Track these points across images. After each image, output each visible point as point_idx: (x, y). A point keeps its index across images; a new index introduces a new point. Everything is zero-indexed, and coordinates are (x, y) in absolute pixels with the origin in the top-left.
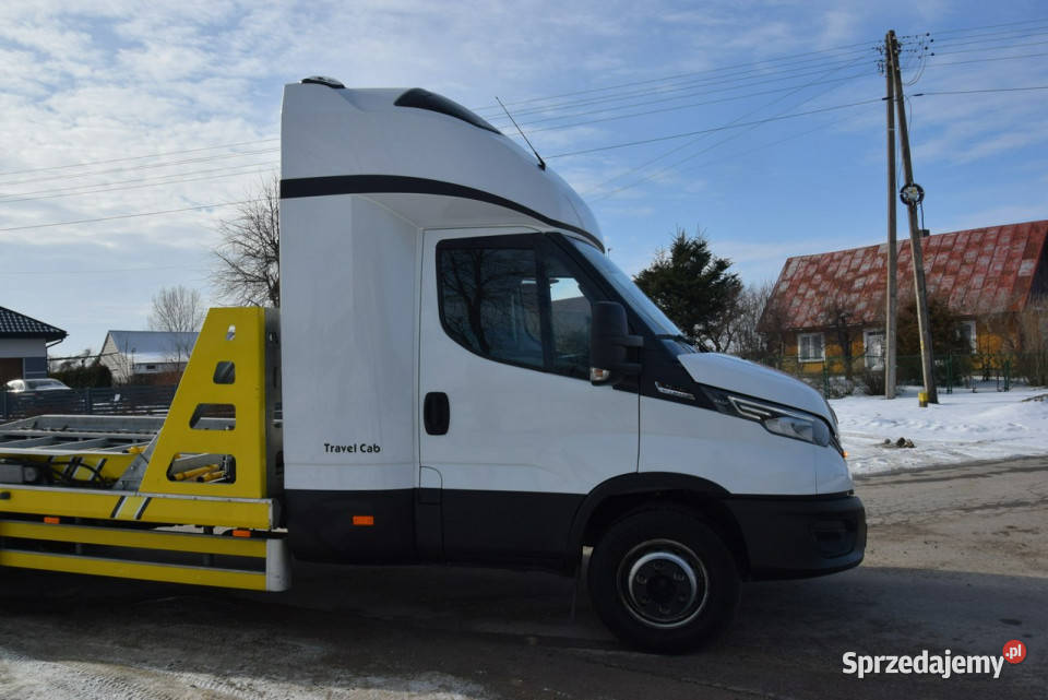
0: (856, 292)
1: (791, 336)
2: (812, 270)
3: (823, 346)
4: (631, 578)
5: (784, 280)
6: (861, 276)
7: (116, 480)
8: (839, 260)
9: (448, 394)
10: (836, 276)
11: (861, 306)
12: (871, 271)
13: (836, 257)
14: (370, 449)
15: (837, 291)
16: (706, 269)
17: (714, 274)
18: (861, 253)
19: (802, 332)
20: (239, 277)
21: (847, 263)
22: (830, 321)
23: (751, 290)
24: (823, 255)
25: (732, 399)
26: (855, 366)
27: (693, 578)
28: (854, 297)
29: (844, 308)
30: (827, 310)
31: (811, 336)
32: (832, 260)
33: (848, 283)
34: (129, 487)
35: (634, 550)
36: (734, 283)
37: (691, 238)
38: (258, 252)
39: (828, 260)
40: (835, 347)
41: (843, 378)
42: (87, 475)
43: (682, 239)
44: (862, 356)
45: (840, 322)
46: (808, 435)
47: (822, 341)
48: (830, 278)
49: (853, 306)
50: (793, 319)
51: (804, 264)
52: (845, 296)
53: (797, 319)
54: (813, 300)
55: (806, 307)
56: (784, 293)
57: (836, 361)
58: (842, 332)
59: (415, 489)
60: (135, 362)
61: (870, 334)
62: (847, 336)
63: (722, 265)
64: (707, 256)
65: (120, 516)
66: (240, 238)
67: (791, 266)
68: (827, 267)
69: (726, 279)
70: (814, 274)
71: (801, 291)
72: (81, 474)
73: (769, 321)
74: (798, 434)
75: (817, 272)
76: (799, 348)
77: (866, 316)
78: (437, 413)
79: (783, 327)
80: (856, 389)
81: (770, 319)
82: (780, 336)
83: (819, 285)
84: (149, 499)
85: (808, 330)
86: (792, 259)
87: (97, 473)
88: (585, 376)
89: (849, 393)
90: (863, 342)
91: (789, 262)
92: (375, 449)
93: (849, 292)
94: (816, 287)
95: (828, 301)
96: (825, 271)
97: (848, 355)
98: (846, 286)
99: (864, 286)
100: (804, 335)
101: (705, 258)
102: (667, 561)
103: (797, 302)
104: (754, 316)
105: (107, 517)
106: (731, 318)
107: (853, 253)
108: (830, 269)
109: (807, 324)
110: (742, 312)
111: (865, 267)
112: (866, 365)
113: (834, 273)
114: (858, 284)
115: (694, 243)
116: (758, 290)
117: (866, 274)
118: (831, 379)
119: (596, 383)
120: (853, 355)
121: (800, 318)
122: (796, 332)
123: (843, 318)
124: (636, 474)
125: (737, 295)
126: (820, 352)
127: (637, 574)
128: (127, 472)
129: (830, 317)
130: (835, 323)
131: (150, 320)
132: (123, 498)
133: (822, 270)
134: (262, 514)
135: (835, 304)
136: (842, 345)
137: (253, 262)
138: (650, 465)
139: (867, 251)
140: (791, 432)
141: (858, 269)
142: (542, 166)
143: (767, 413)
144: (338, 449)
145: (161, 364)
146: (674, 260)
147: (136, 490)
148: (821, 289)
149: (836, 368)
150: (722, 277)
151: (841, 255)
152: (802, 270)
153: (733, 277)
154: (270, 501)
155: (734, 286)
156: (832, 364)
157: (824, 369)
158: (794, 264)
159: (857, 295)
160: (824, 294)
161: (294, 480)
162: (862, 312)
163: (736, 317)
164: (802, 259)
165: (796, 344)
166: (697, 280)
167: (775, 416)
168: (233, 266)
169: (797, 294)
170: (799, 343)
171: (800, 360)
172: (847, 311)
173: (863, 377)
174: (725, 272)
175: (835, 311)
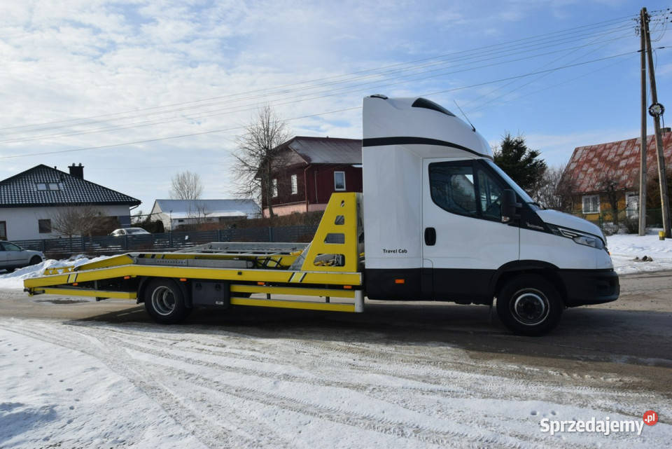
0: (621, 169)
1: (577, 197)
2: (592, 155)
3: (599, 203)
4: (516, 304)
5: (573, 162)
6: (624, 159)
7: (289, 266)
8: (610, 148)
9: (436, 228)
10: (608, 159)
11: (624, 178)
12: (631, 155)
13: (608, 146)
14: (403, 251)
15: (608, 168)
16: (523, 158)
17: (529, 160)
18: (624, 144)
19: (585, 195)
20: (246, 168)
21: (615, 150)
22: (603, 187)
23: (553, 169)
24: (599, 145)
25: (560, 229)
26: (620, 216)
27: (543, 304)
28: (619, 172)
29: (613, 179)
30: (602, 180)
31: (591, 197)
32: (605, 149)
33: (615, 163)
34: (296, 268)
35: (517, 293)
36: (541, 166)
37: (514, 138)
38: (257, 153)
39: (602, 149)
40: (607, 204)
41: (612, 224)
42: (274, 264)
43: (508, 139)
44: (625, 210)
45: (610, 188)
46: (593, 245)
47: (598, 200)
48: (604, 160)
49: (619, 177)
50: (579, 187)
51: (586, 152)
52: (613, 172)
53: (581, 187)
54: (592, 174)
55: (587, 179)
56: (573, 170)
57: (607, 213)
58: (612, 195)
59: (421, 269)
60: (173, 218)
61: (630, 196)
62: (615, 198)
63: (534, 154)
64: (524, 149)
65: (292, 281)
66: (247, 146)
67: (578, 153)
68: (602, 153)
69: (536, 163)
70: (593, 158)
71: (584, 169)
72: (271, 264)
73: (564, 188)
74: (589, 244)
75: (595, 156)
76: (583, 205)
77: (627, 185)
78: (430, 236)
79: (572, 192)
80: (620, 230)
81: (564, 187)
82: (571, 198)
83: (596, 165)
84: (306, 274)
85: (589, 194)
86: (578, 148)
87: (278, 263)
88: (499, 221)
89: (615, 233)
90: (625, 200)
91: (576, 150)
92: (405, 251)
93: (616, 169)
94: (594, 166)
95: (603, 175)
96: (600, 156)
97: (615, 209)
98: (614, 165)
99: (626, 165)
100: (586, 197)
101: (522, 150)
102: (532, 297)
103: (581, 176)
104: (554, 186)
105: (287, 281)
106: (539, 186)
107: (619, 144)
108: (604, 155)
109: (588, 190)
110: (546, 183)
111: (627, 153)
112: (627, 215)
113: (606, 157)
114: (623, 163)
115: (516, 141)
116: (557, 170)
117: (627, 157)
118: (604, 224)
119: (504, 223)
120: (619, 209)
121: (584, 186)
122: (581, 195)
123: (612, 186)
124: (518, 261)
125: (543, 172)
126: (597, 207)
127: (519, 302)
128: (294, 263)
129: (603, 185)
130: (607, 189)
131: (170, 192)
132: (294, 273)
133: (599, 155)
134: (357, 279)
135: (607, 177)
136: (611, 203)
137: (254, 159)
138: (524, 257)
139: (629, 142)
140: (586, 243)
141: (622, 154)
142: (474, 130)
143: (575, 235)
144: (389, 252)
145: (186, 219)
146: (503, 152)
147: (300, 270)
148: (598, 167)
149: (607, 217)
150: (534, 162)
151: (611, 145)
152: (585, 155)
153: (541, 161)
154: (360, 273)
155: (542, 167)
156: (605, 215)
157: (600, 218)
158: (580, 152)
159: (622, 171)
160: (600, 170)
161: (369, 265)
162: (626, 182)
163: (543, 186)
164: (585, 148)
165: (581, 203)
166: (518, 165)
167: (579, 236)
168: (243, 162)
169: (581, 171)
170: (583, 202)
171: (583, 213)
172: (615, 182)
173: (624, 223)
174: (535, 158)
175: (607, 181)
